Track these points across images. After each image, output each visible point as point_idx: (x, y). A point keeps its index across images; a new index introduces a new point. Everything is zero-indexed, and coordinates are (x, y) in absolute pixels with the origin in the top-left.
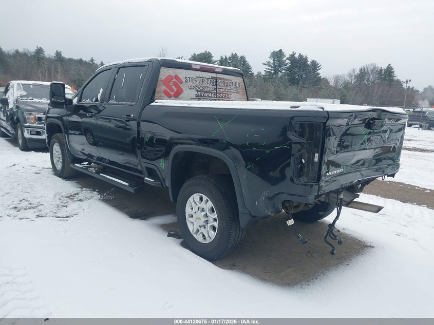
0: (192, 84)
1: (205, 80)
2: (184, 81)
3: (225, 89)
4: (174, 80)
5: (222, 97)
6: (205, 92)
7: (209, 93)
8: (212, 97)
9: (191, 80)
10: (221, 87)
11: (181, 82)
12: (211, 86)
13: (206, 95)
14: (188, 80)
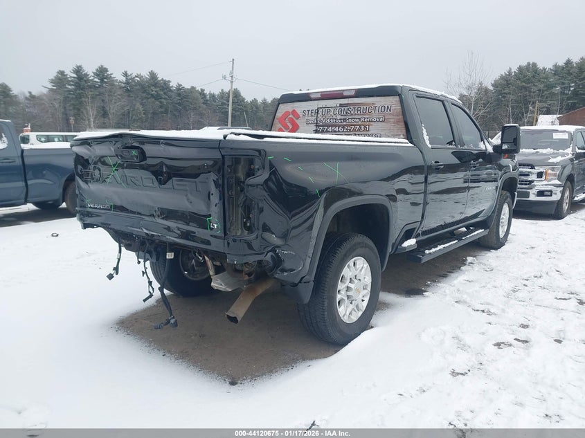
0: (310, 118)
1: (332, 110)
2: (301, 115)
3: (360, 119)
4: (291, 116)
5: (354, 130)
6: (328, 126)
7: (336, 126)
8: (339, 131)
9: (310, 113)
10: (353, 117)
11: (298, 117)
12: (339, 117)
13: (330, 129)
14: (307, 114)
